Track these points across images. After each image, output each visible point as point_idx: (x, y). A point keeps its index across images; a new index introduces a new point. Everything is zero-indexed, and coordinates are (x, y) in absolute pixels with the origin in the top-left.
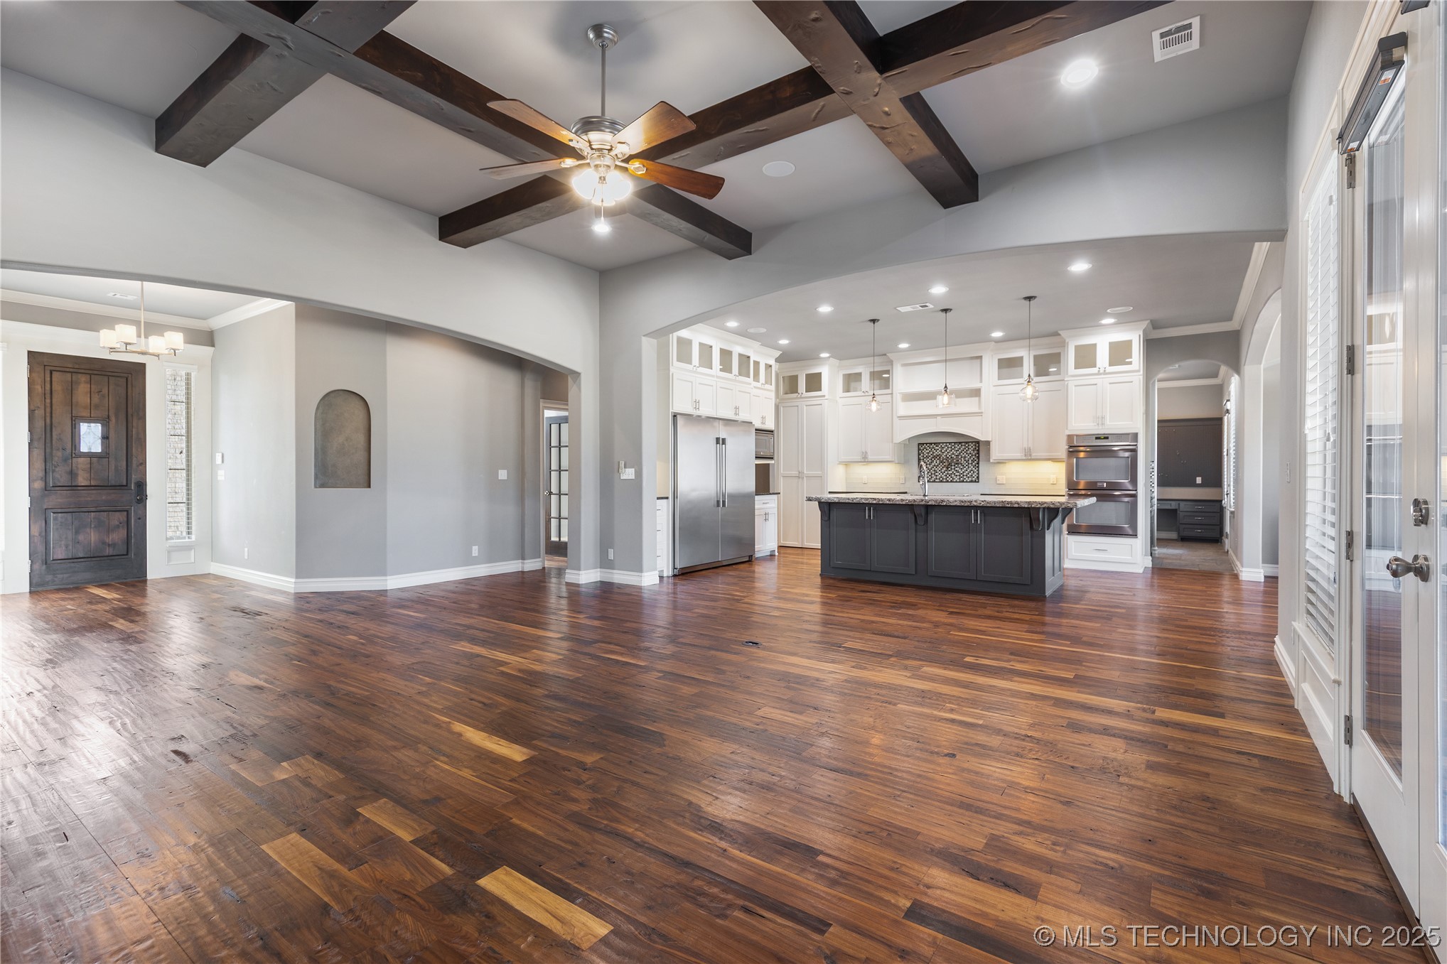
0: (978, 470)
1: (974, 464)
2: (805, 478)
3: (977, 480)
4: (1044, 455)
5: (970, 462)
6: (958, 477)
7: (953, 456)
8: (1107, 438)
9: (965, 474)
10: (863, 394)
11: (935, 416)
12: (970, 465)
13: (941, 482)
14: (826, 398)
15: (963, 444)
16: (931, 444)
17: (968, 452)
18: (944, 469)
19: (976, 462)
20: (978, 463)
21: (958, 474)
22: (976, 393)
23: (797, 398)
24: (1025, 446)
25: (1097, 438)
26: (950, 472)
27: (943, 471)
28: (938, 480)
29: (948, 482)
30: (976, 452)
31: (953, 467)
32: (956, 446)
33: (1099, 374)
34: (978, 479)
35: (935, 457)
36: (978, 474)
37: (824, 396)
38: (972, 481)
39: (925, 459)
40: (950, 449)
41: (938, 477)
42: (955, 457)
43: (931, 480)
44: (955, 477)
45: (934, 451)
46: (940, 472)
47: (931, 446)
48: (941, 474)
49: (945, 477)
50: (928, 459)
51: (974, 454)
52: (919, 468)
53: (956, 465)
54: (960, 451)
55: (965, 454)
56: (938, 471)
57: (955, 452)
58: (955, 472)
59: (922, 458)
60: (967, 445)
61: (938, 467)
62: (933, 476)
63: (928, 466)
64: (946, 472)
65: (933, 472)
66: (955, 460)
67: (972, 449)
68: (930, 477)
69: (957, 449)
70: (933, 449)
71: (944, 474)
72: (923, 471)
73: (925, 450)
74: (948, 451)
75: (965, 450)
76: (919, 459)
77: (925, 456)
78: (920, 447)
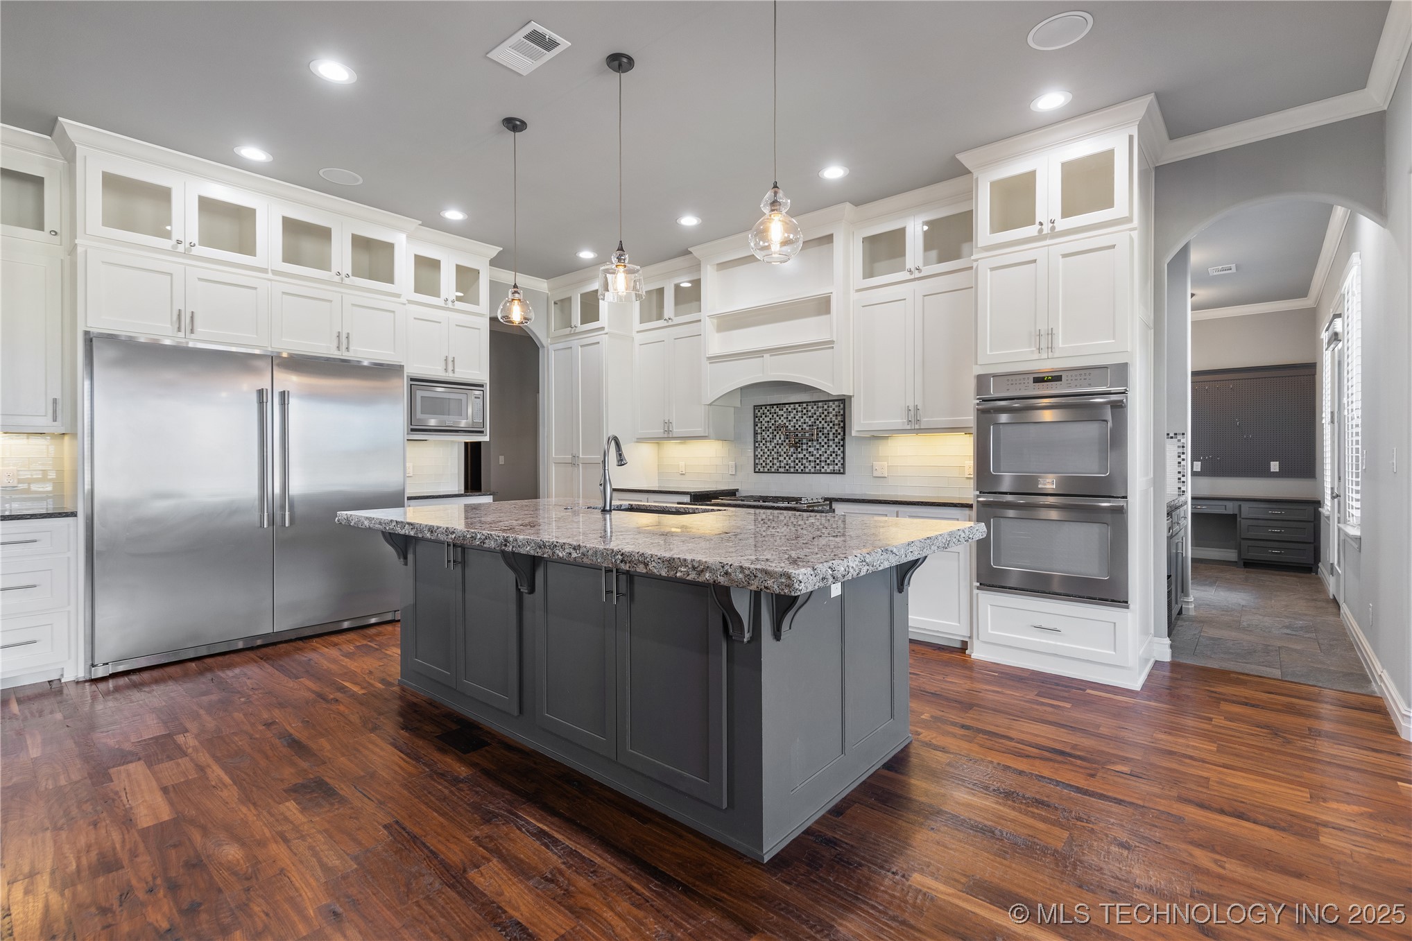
0: (843, 452)
1: (836, 440)
2: (581, 465)
3: (842, 472)
4: (943, 421)
5: (831, 436)
6: (813, 464)
7: (805, 426)
8: (1058, 379)
9: (823, 458)
10: (665, 324)
11: (760, 353)
12: (831, 443)
13: (787, 472)
14: (606, 331)
15: (820, 404)
16: (772, 405)
17: (828, 419)
18: (792, 450)
19: (839, 437)
20: (843, 439)
21: (812, 459)
22: (823, 306)
23: (570, 335)
24: (910, 404)
25: (1039, 380)
26: (800, 456)
27: (790, 453)
28: (783, 470)
29: (796, 472)
30: (839, 418)
31: (805, 447)
32: (810, 408)
33: (1041, 237)
34: (844, 468)
35: (778, 428)
36: (843, 458)
37: (603, 328)
38: (833, 472)
39: (764, 433)
40: (800, 414)
41: (782, 465)
42: (807, 428)
43: (773, 470)
44: (807, 464)
45: (777, 419)
46: (785, 456)
47: (773, 410)
48: (787, 458)
49: (792, 465)
50: (768, 433)
51: (836, 422)
52: (755, 448)
53: (810, 444)
54: (815, 417)
55: (823, 422)
56: (782, 453)
57: (807, 420)
58: (807, 455)
59: (759, 431)
60: (826, 407)
61: (782, 447)
62: (775, 461)
63: (768, 444)
64: (794, 455)
65: (775, 456)
66: (807, 435)
67: (834, 413)
68: (771, 464)
69: (810, 414)
70: (775, 416)
71: (792, 458)
72: (762, 453)
73: (764, 416)
74: (797, 417)
75: (823, 416)
76: (756, 433)
77: (764, 428)
78: (757, 411)
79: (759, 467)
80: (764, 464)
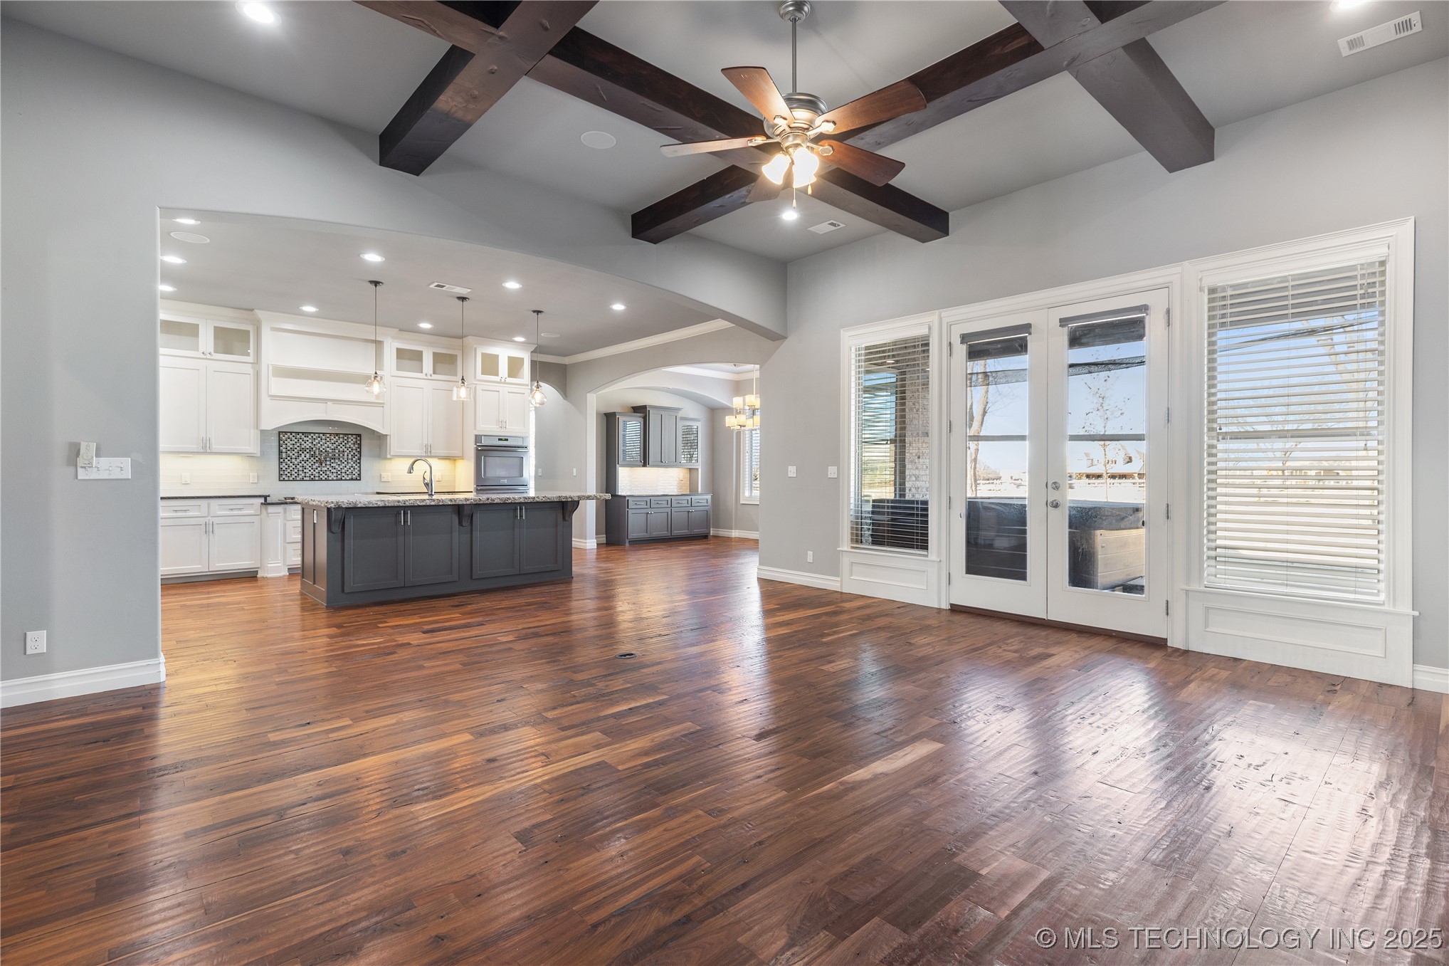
0: (360, 467)
1: (354, 459)
3: (358, 478)
4: (443, 452)
5: (350, 457)
6: (335, 475)
8: (507, 440)
9: (343, 471)
10: (203, 356)
11: (325, 401)
12: (350, 461)
13: (312, 480)
15: (341, 436)
16: (298, 433)
17: (348, 446)
18: (317, 465)
19: (356, 457)
20: (360, 459)
21: (335, 471)
24: (425, 443)
25: (499, 440)
26: (324, 469)
27: (314, 467)
28: (308, 479)
29: (321, 480)
30: (356, 446)
31: (328, 463)
32: (332, 437)
33: (500, 382)
34: (360, 477)
35: (303, 450)
36: (360, 471)
38: (352, 479)
39: (288, 452)
40: (324, 441)
41: (307, 475)
42: (330, 451)
43: (298, 479)
44: (330, 475)
45: (303, 443)
46: (310, 469)
47: (298, 437)
48: (312, 471)
49: (317, 475)
50: (293, 452)
51: (354, 448)
52: (280, 463)
53: (332, 461)
54: (337, 443)
55: (344, 447)
56: (308, 467)
57: (330, 445)
58: (330, 469)
59: (284, 450)
60: (346, 438)
61: (307, 463)
62: (300, 473)
63: (293, 460)
64: (319, 469)
65: (301, 469)
66: (330, 455)
67: (352, 442)
68: (296, 475)
69: (333, 442)
70: (301, 440)
71: (317, 471)
72: (287, 466)
73: (289, 440)
74: (321, 443)
75: (343, 444)
76: (280, 452)
77: (289, 448)
78: (281, 436)
79: (284, 477)
80: (289, 475)
